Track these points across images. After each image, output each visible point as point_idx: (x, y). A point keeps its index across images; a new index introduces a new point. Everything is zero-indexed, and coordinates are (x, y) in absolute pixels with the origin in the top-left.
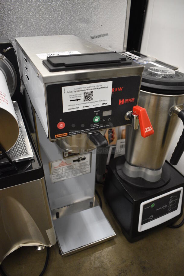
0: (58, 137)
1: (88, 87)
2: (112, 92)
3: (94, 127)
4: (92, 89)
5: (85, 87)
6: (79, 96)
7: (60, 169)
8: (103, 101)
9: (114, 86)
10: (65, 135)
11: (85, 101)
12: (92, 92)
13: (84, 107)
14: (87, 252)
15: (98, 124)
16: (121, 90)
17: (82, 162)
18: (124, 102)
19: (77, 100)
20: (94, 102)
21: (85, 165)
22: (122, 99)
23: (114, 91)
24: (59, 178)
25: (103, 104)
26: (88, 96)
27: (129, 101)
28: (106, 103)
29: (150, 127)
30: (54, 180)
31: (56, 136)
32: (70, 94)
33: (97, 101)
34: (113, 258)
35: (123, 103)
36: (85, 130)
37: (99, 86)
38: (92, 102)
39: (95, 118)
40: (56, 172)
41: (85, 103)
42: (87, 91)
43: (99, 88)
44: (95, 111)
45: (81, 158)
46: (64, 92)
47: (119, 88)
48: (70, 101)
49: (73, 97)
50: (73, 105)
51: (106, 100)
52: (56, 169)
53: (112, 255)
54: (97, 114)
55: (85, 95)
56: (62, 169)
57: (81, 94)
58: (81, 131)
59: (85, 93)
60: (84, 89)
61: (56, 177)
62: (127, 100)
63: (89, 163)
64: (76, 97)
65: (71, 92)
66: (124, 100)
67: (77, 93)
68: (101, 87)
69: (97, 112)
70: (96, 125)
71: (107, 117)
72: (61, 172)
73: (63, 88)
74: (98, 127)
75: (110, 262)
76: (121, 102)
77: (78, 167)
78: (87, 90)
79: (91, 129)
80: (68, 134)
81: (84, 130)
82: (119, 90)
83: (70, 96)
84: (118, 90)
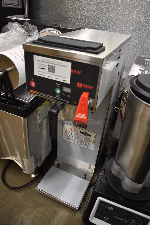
0: (31, 92)
1: (51, 61)
2: (71, 73)
3: (57, 97)
4: (54, 64)
5: (49, 60)
6: (45, 66)
7: (69, 132)
8: (63, 77)
9: (73, 68)
10: (36, 92)
11: (49, 71)
12: (54, 66)
13: (48, 76)
14: (52, 202)
15: (59, 96)
16: (80, 74)
17: (87, 136)
18: (83, 86)
19: (44, 69)
20: (56, 75)
21: (89, 141)
22: (80, 82)
23: (73, 72)
24: (68, 139)
25: (63, 80)
26: (52, 69)
27: (88, 88)
28: (66, 81)
29: (84, 115)
30: (64, 138)
31: (30, 90)
32: (39, 62)
33: (58, 76)
34: (62, 222)
35: (81, 87)
36: (50, 96)
37: (60, 63)
38: (54, 75)
39: (57, 90)
40: (66, 133)
41: (49, 74)
42: (51, 65)
43: (60, 65)
44: (57, 84)
45: (87, 133)
46: (35, 60)
47: (77, 71)
48: (39, 68)
49: (40, 65)
50: (41, 72)
51: (66, 78)
52: (67, 130)
53: (64, 220)
54: (58, 87)
55: (49, 67)
56: (71, 133)
57: (46, 65)
58: (46, 96)
59: (49, 65)
60: (48, 62)
61: (66, 137)
62: (85, 86)
63: (93, 141)
64: (43, 66)
65: (40, 61)
66: (83, 85)
67: (43, 63)
68: (61, 65)
69: (58, 85)
70: (57, 96)
71: (67, 93)
72: (70, 135)
73: (34, 56)
74: (59, 98)
75: (58, 222)
76: (80, 85)
77: (84, 140)
78: (51, 63)
79: (54, 97)
80: (38, 93)
81: (48, 96)
82: (78, 73)
83: (39, 64)
84: (76, 72)
